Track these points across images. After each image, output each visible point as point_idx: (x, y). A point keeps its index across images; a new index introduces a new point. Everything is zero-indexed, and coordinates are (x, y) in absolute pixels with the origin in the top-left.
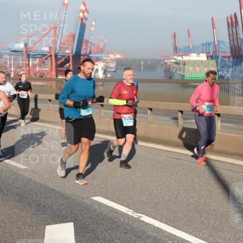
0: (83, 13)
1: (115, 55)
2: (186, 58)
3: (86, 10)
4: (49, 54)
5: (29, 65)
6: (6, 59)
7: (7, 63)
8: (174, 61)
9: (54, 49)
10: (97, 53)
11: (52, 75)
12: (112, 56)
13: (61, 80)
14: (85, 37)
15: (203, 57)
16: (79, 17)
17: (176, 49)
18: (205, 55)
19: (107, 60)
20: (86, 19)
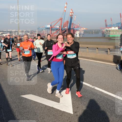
1: (83, 28)
2: (110, 29)
3: (73, 12)
4: (59, 29)
5: (52, 33)
6: (44, 31)
8: (106, 30)
9: (61, 27)
10: (77, 28)
12: (82, 29)
14: (72, 22)
15: (117, 28)
16: (70, 15)
17: (106, 25)
18: (117, 27)
19: (80, 30)
20: (73, 16)
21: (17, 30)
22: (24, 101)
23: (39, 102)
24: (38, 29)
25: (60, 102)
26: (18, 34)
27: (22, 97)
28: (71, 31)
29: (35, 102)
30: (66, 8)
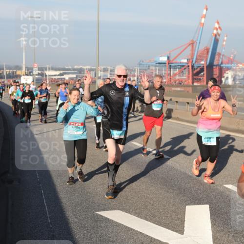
0: (217, 30)
3: (220, 28)
4: (187, 65)
5: (170, 74)
6: (152, 70)
7: (153, 73)
9: (191, 61)
10: (228, 63)
11: (189, 82)
12: (241, 66)
13: (196, 86)
14: (218, 50)
16: (213, 34)
19: (236, 69)
20: (219, 35)
21: (94, 67)
22: (103, 225)
23: (136, 229)
24: (140, 64)
25: (184, 232)
26: (95, 76)
27: (100, 215)
28: (214, 70)
29: (129, 228)
30: (205, 18)
